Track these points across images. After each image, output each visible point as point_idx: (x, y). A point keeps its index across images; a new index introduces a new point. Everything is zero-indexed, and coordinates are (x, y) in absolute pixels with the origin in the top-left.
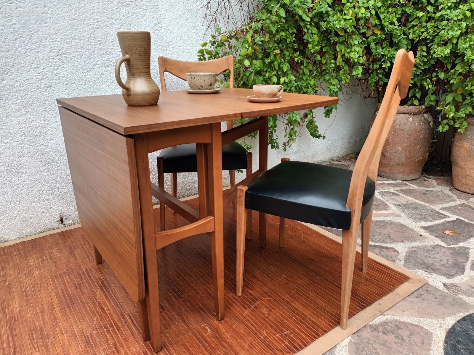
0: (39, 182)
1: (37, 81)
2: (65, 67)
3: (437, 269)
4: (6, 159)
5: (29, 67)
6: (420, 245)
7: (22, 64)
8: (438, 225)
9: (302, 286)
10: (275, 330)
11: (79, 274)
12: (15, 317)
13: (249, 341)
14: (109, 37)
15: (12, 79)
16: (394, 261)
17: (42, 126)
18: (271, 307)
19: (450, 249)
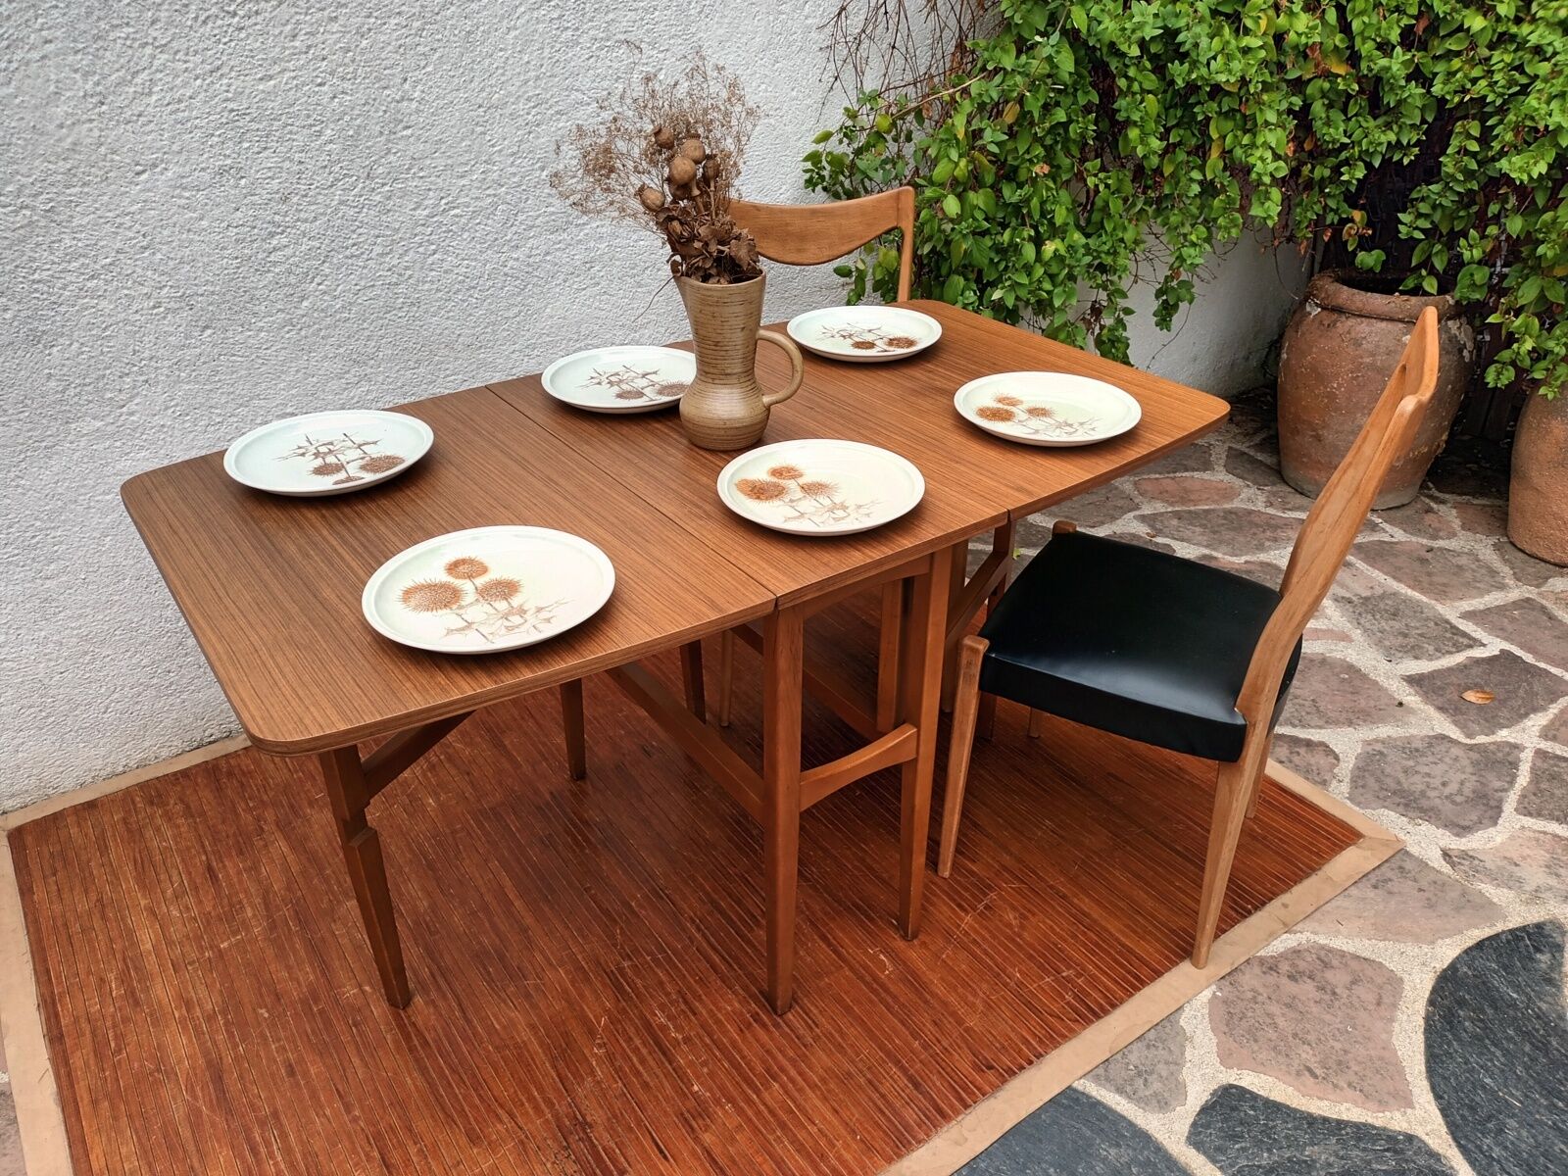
3: (1432, 809)
5: (365, 256)
6: (1395, 736)
8: (1450, 670)
9: (1095, 852)
10: (1041, 967)
11: (539, 808)
12: (425, 921)
13: (985, 993)
15: (325, 292)
16: (1324, 783)
18: (1025, 908)
19: (1471, 748)
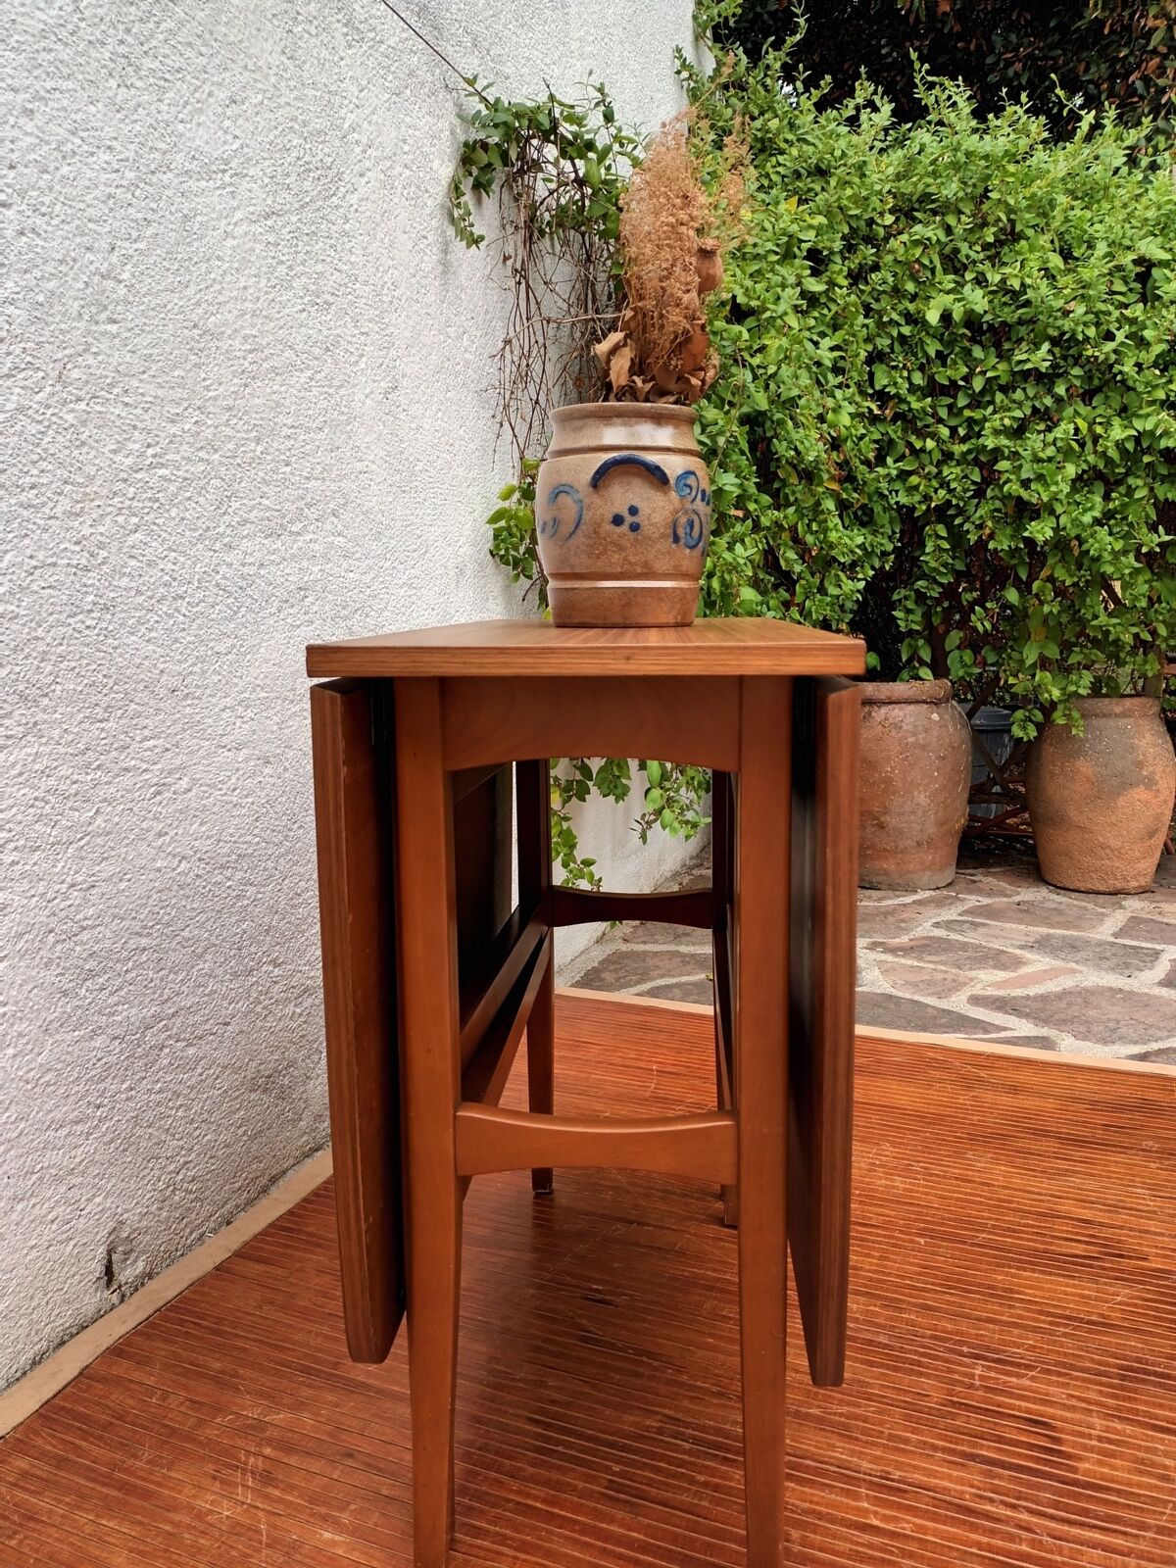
0: (48, 1084)
1: (72, 577)
2: (159, 521)
7: (23, 490)
14: (281, 416)
17: (75, 795)
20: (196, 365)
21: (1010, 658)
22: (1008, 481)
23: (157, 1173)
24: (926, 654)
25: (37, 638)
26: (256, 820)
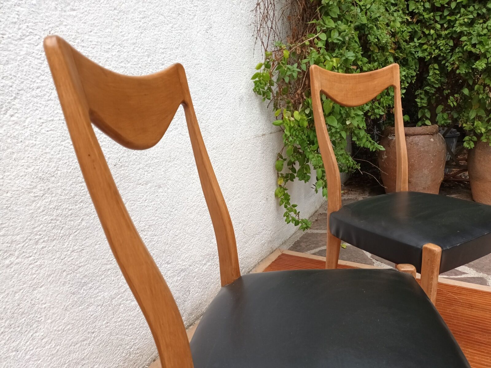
0: (69, 329)
4: (7, 302)
7: (33, 90)
14: (159, 44)
17: (71, 215)
20: (116, 26)
21: (464, 116)
22: (466, 45)
23: (121, 351)
24: (428, 115)
25: (46, 153)
26: (156, 210)
